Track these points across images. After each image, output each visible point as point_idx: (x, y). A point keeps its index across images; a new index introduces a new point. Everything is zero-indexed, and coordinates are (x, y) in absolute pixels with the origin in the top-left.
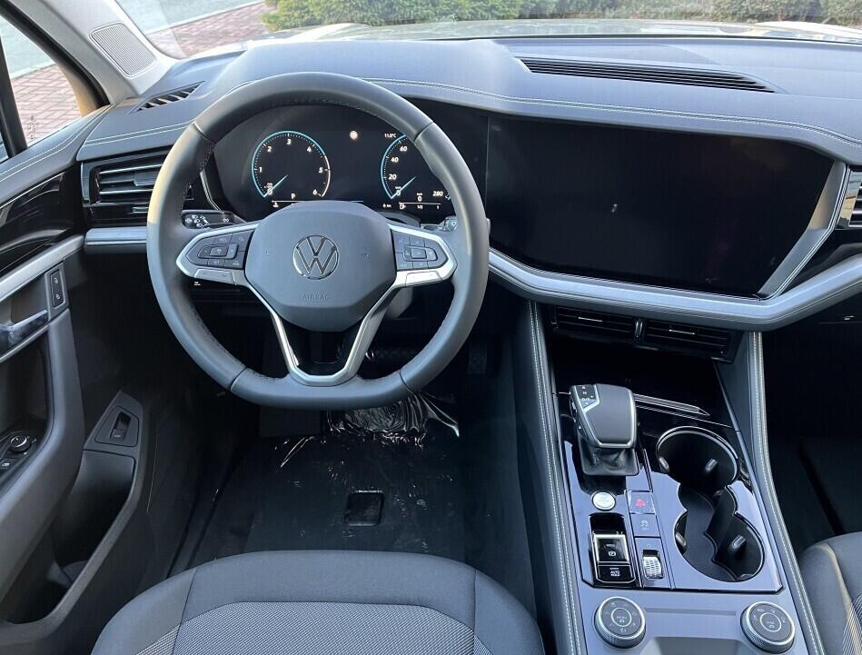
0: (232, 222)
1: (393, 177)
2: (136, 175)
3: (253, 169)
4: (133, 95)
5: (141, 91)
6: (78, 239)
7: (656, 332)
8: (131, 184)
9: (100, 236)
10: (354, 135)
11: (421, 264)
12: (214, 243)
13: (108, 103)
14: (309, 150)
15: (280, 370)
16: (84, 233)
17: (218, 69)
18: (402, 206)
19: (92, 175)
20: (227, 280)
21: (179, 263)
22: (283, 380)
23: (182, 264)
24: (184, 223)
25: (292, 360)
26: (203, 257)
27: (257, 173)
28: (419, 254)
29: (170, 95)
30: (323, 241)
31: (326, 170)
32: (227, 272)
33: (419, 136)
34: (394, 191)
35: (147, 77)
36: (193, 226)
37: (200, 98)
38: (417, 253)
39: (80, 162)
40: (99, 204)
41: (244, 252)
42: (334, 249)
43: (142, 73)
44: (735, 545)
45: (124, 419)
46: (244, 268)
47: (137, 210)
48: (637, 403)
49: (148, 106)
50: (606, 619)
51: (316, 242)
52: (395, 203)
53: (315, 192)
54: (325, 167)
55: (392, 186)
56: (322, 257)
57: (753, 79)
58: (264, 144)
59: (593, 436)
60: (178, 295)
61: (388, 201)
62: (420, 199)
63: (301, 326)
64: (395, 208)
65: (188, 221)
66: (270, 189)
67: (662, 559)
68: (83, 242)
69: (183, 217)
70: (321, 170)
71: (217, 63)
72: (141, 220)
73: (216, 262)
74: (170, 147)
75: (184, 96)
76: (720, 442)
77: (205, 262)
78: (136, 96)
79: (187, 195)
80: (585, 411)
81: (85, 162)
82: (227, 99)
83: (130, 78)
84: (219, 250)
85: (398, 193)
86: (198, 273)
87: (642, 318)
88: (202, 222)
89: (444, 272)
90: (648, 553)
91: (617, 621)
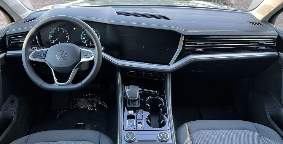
0: (43, 48)
1: (84, 38)
2: (21, 38)
3: (50, 37)
4: (20, 19)
5: (23, 18)
6: (5, 53)
7: (148, 74)
8: (19, 40)
9: (10, 53)
10: (75, 29)
11: (86, 57)
12: (38, 52)
13: (14, 21)
14: (64, 32)
15: (53, 82)
16: (6, 52)
17: (43, 14)
18: (86, 45)
19: (9, 38)
20: (41, 61)
21: (29, 57)
22: (53, 84)
23: (30, 58)
24: (31, 49)
25: (56, 80)
26: (35, 56)
27: (51, 37)
28: (86, 55)
29: (30, 19)
30: (64, 52)
31: (68, 37)
32: (41, 59)
33: (86, 29)
34: (84, 42)
35: (24, 15)
36: (34, 49)
37: (37, 20)
38: (85, 54)
39: (6, 35)
40: (10, 45)
41: (45, 55)
42: (66, 53)
43: (23, 15)
44: (162, 122)
45: (12, 101)
46: (45, 58)
47: (20, 46)
48: (139, 90)
49: (24, 22)
50: (126, 136)
51: (62, 52)
52: (85, 44)
53: (65, 42)
54: (67, 36)
55: (84, 40)
56: (63, 55)
57: (167, 17)
58: (53, 31)
59: (128, 97)
60: (29, 65)
61: (83, 44)
62: (91, 43)
63: (58, 72)
64: (85, 45)
65: (32, 48)
66: (54, 41)
67: (142, 124)
68: (6, 54)
69: (31, 47)
70: (66, 37)
71: (43, 12)
72: (21, 49)
73: (38, 57)
74: (29, 32)
75: (34, 20)
76: (161, 99)
77: (36, 57)
78: (22, 20)
79: (32, 42)
80: (127, 91)
81: (8, 35)
82: (43, 21)
83: (20, 16)
84: (39, 54)
85: (85, 42)
86: (34, 59)
87: (144, 71)
88: (36, 48)
89: (92, 58)
90: (139, 123)
91: (129, 136)
